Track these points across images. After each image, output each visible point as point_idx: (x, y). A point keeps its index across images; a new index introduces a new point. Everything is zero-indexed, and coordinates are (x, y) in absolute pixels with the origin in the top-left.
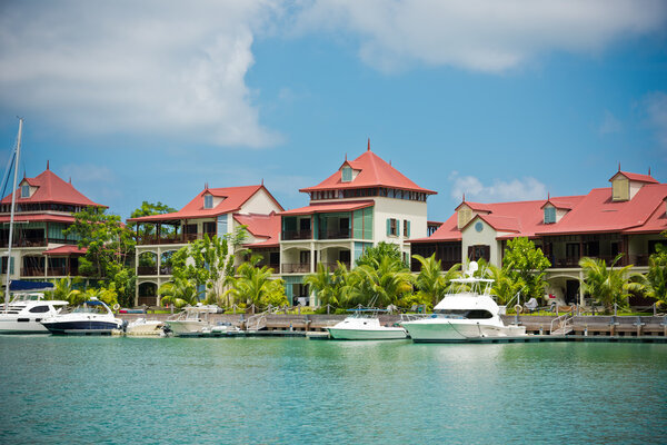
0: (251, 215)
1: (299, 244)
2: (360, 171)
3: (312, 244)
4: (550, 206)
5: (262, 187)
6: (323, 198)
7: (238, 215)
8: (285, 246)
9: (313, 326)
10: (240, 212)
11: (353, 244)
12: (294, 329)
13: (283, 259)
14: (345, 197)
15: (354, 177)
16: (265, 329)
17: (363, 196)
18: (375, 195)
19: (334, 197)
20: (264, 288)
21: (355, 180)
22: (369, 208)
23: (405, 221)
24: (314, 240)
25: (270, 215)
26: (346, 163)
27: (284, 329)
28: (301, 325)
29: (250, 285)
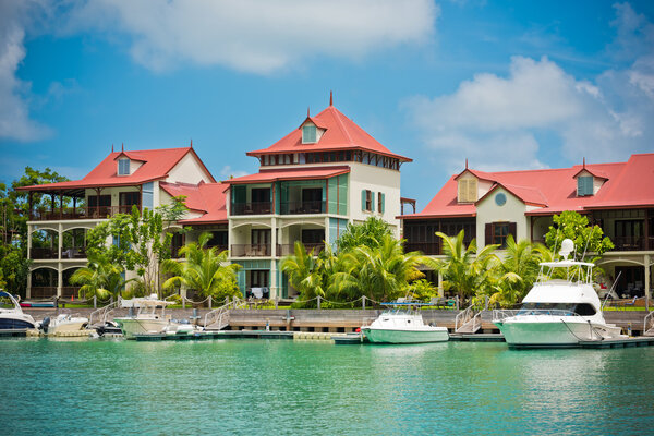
0: (178, 184)
1: (255, 220)
2: (325, 130)
3: (273, 221)
4: (585, 175)
5: (191, 150)
6: (277, 164)
7: (165, 183)
8: (234, 222)
9: (296, 324)
10: (167, 180)
11: (328, 220)
12: (271, 329)
13: (232, 239)
14: (307, 162)
15: (318, 137)
16: (228, 328)
17: (333, 161)
18: (349, 159)
19: (292, 163)
20: (218, 274)
21: (318, 141)
22: (343, 177)
23: (380, 194)
24: (276, 215)
25: (199, 185)
26: (308, 120)
27: (255, 328)
28: (280, 323)
29: (199, 272)
